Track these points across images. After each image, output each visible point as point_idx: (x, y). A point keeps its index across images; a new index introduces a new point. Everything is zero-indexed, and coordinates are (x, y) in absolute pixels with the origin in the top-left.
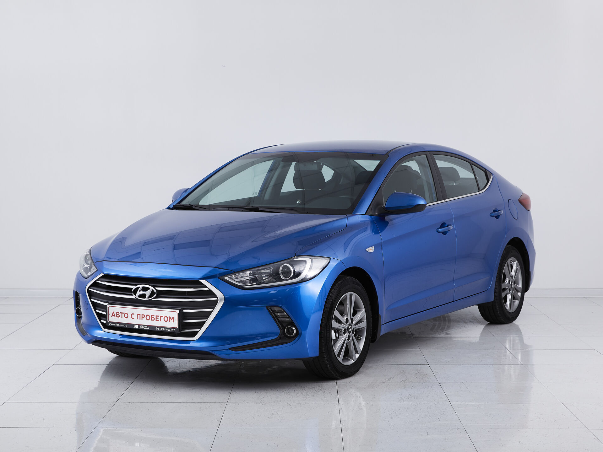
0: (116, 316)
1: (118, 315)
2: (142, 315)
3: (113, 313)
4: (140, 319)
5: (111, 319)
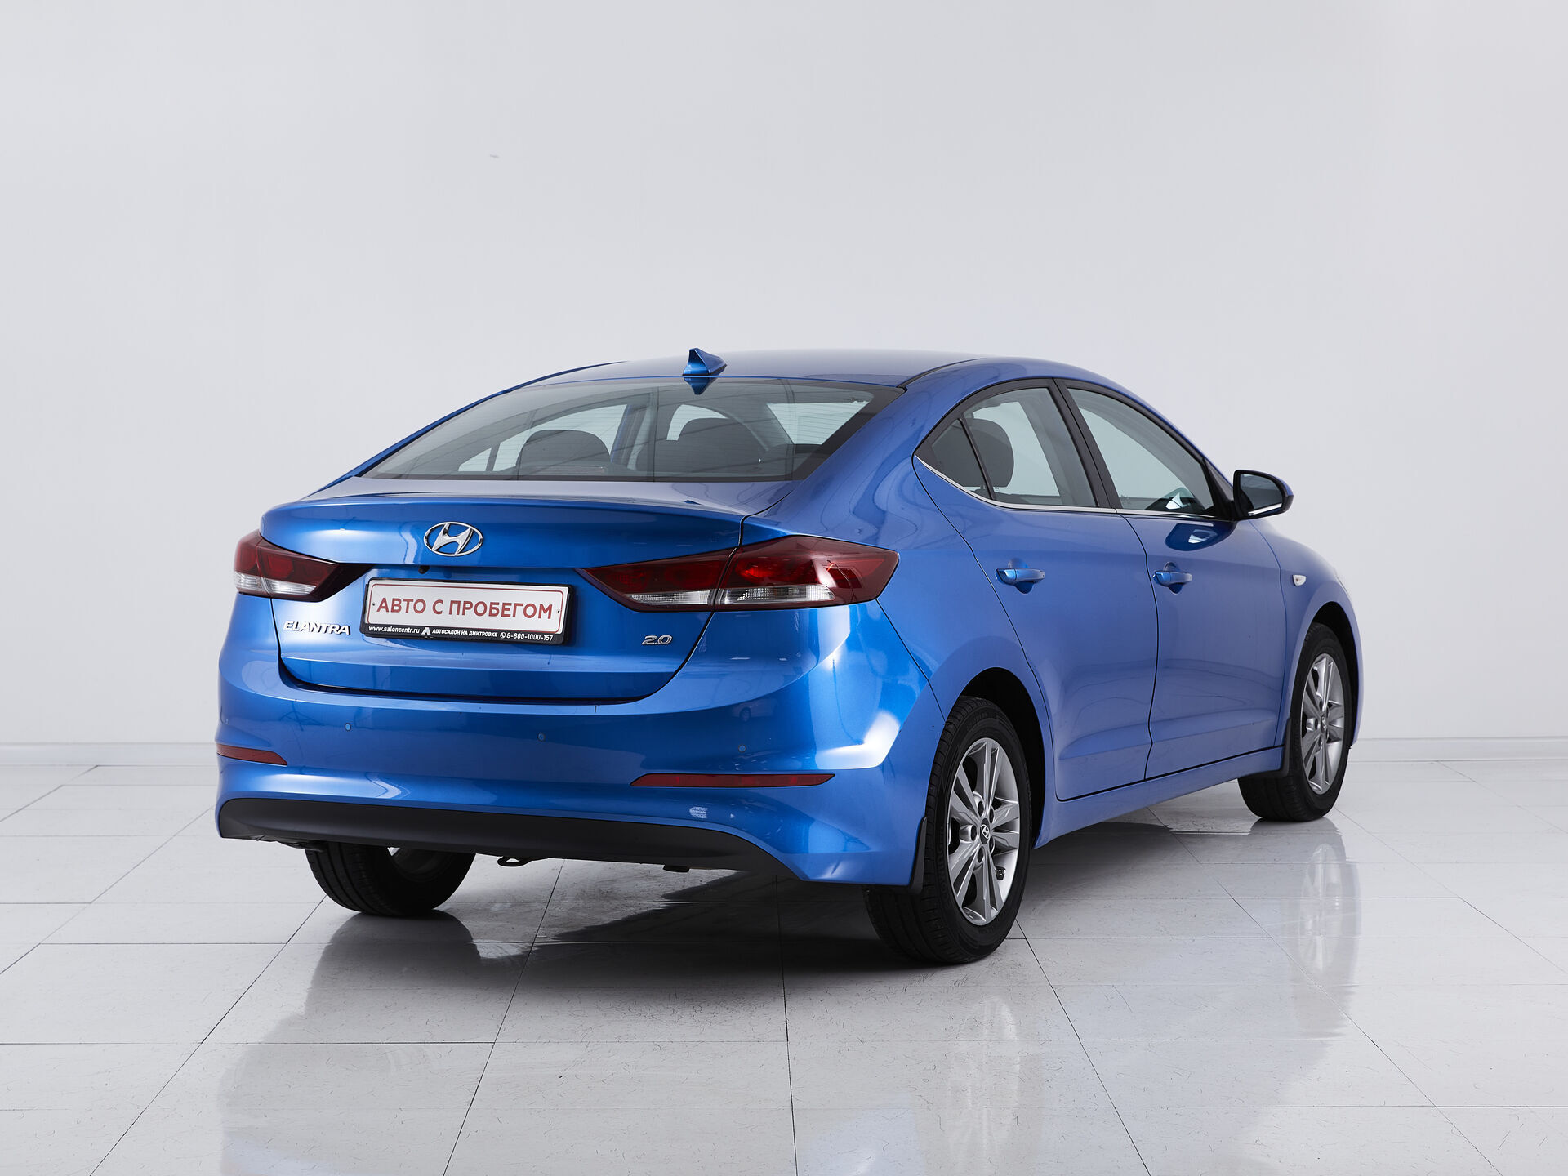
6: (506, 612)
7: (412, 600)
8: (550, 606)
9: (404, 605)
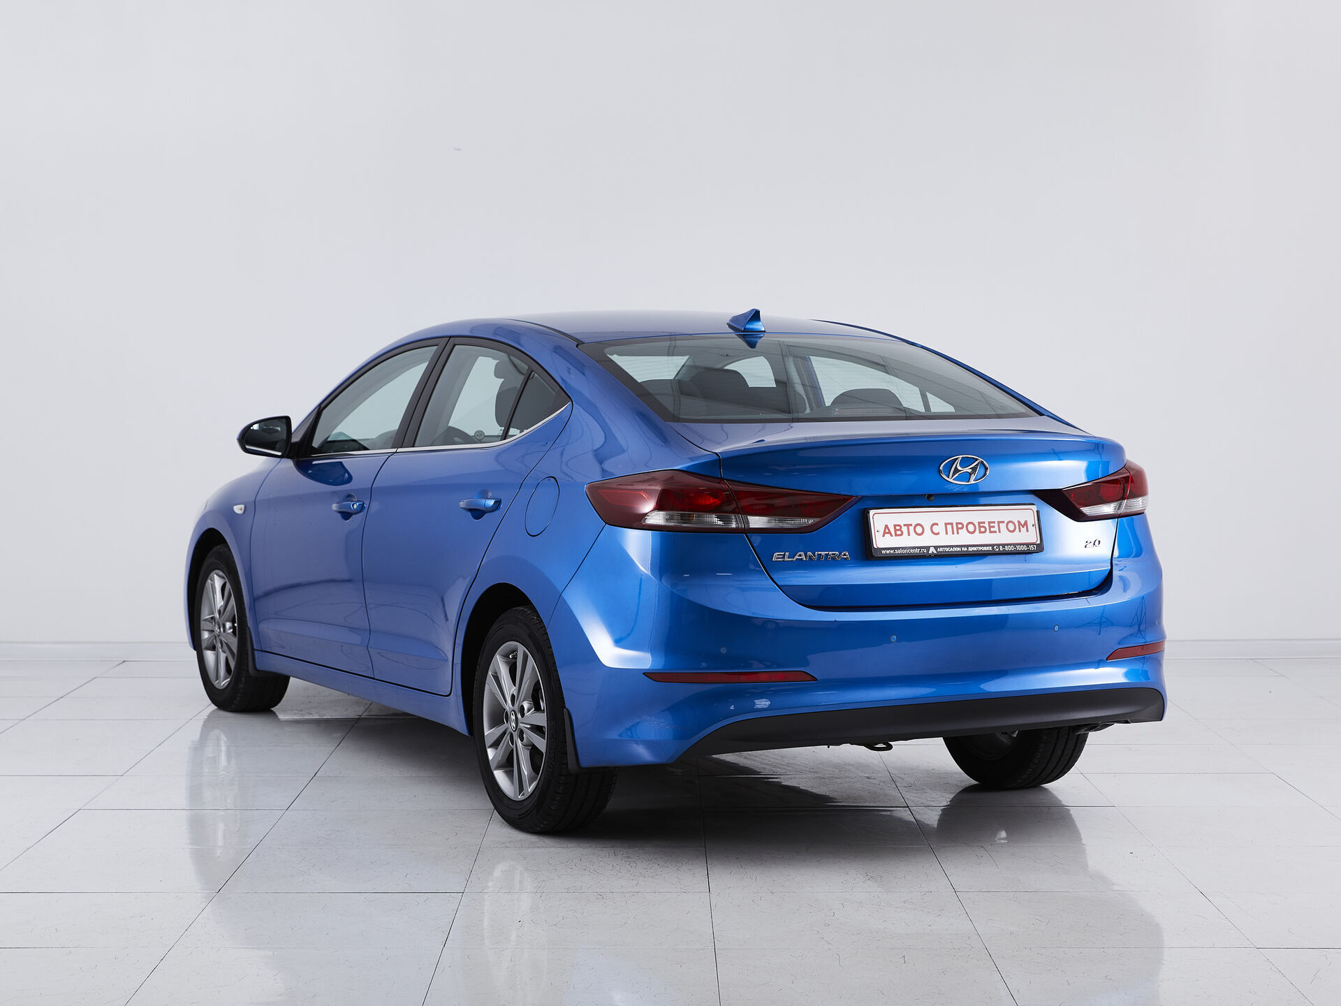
6: (992, 529)
7: (911, 525)
8: (1026, 521)
9: (905, 529)
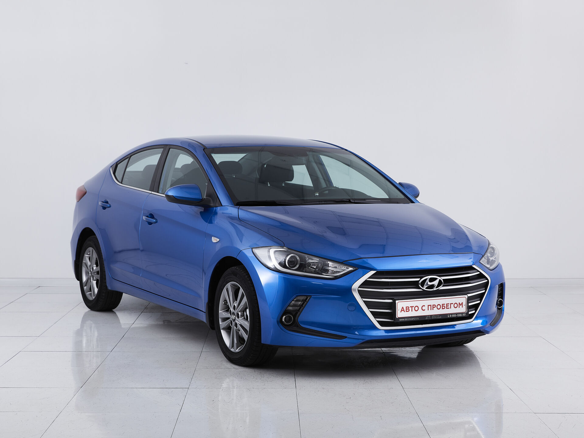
0: (405, 311)
1: (408, 309)
2: (433, 305)
3: (403, 308)
4: (431, 310)
5: (400, 314)
